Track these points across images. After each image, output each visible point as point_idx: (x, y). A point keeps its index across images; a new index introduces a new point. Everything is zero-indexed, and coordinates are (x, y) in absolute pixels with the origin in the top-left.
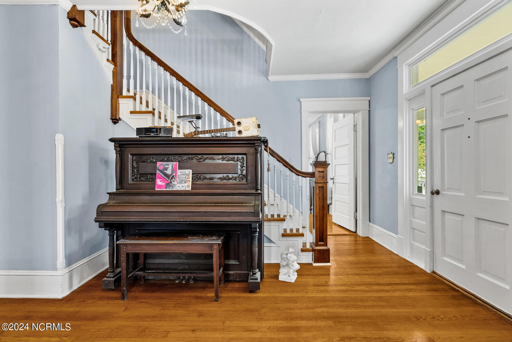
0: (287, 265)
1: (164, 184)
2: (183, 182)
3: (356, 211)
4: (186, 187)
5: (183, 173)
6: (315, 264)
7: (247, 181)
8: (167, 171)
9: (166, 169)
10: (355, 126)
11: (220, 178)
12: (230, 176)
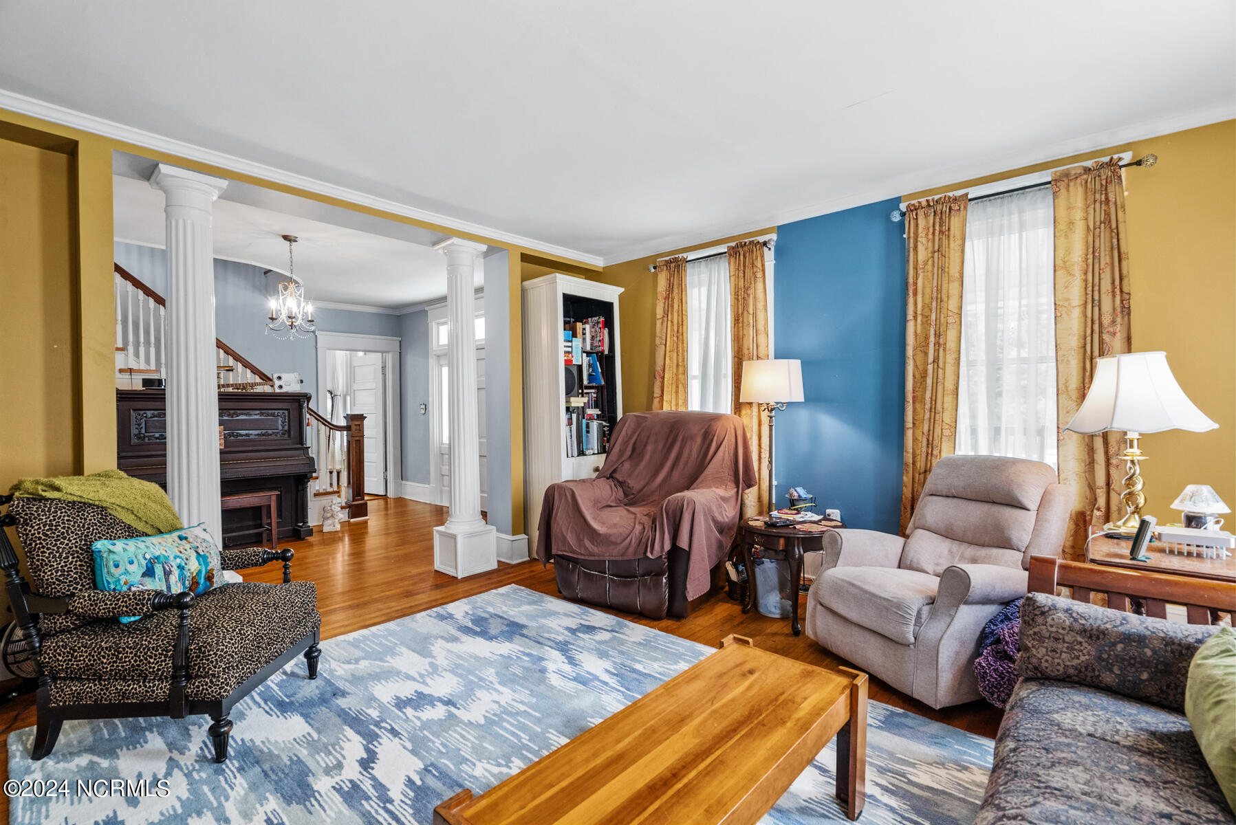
0: (332, 516)
3: (386, 470)
6: (352, 520)
7: (289, 436)
10: (384, 368)
11: (258, 435)
12: (270, 432)
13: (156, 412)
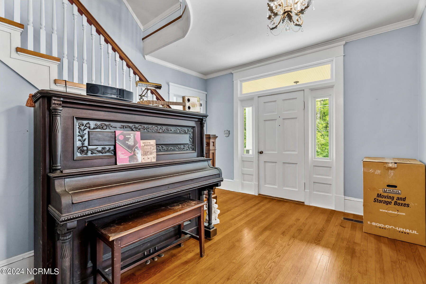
1: (126, 157)
2: (149, 153)
4: (152, 158)
5: (147, 144)
7: (195, 150)
8: (128, 142)
9: (128, 139)
13: (99, 123)
